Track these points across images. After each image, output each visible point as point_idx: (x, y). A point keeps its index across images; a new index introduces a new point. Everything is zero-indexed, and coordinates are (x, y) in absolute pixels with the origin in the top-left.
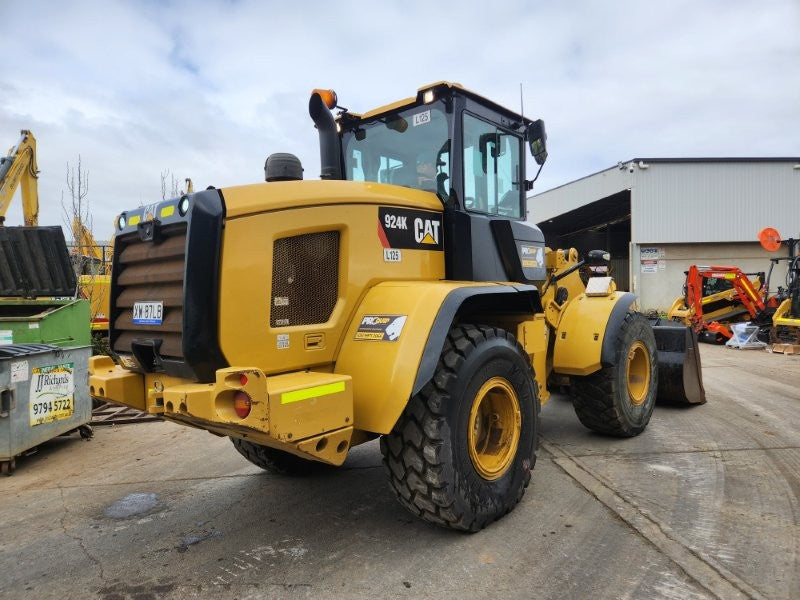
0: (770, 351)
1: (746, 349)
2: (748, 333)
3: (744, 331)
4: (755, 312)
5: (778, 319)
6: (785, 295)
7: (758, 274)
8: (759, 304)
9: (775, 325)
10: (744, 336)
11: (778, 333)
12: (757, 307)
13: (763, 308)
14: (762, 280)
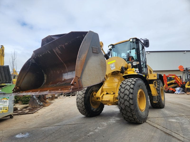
0: (186, 94)
1: (180, 94)
2: (180, 90)
3: (179, 89)
4: (180, 85)
5: (187, 86)
6: (187, 81)
7: (180, 76)
8: (181, 83)
9: (186, 88)
10: (179, 91)
11: (187, 90)
12: (181, 84)
13: (182, 84)
14: (181, 78)
